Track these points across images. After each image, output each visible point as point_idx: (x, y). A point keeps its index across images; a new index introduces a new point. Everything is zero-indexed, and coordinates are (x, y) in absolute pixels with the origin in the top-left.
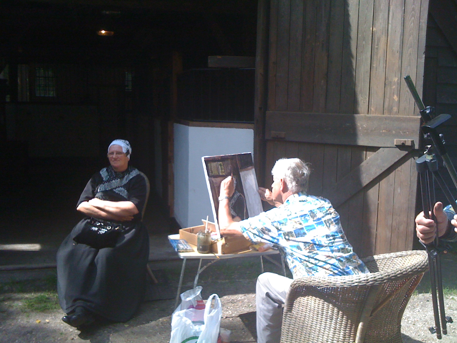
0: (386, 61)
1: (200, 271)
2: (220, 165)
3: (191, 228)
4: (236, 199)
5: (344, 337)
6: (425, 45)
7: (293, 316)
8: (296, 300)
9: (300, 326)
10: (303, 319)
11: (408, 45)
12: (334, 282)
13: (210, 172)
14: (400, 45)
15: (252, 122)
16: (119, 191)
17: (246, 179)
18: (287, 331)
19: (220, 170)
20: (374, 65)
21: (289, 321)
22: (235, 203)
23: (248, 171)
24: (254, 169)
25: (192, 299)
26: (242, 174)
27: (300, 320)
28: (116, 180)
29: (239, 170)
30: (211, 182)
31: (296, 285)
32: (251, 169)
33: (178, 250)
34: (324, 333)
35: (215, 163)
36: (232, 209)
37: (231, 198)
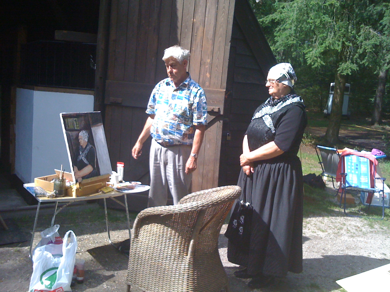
0: (202, 46)
1: (56, 213)
2: (75, 120)
3: (45, 177)
4: (88, 150)
5: (179, 253)
6: (231, 36)
7: (139, 241)
8: (142, 228)
9: (145, 248)
10: (147, 243)
11: (219, 35)
14: (213, 34)
15: (93, 89)
17: (97, 133)
18: (134, 253)
19: (75, 125)
20: (193, 49)
21: (136, 245)
22: (88, 153)
23: (98, 127)
24: (102, 126)
25: (51, 236)
26: (93, 129)
27: (145, 243)
29: (91, 126)
30: (68, 135)
31: (143, 215)
32: (100, 125)
33: (36, 195)
34: (164, 251)
35: (71, 119)
36: (85, 158)
37: (84, 149)
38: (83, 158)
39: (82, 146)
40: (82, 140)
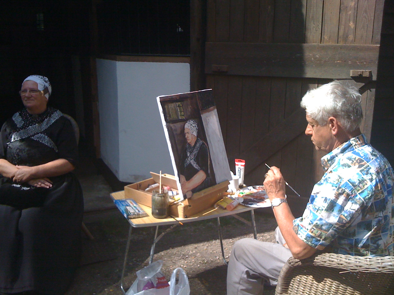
1: (156, 240)
2: (179, 106)
3: (138, 183)
4: (199, 149)
12: (367, 267)
13: (168, 116)
16: (38, 138)
17: (209, 122)
19: (179, 112)
22: (198, 154)
23: (209, 113)
24: (216, 110)
25: (152, 278)
26: (203, 116)
28: (33, 125)
29: (200, 112)
30: (170, 129)
32: (213, 110)
33: (127, 216)
35: (172, 104)
36: (195, 162)
37: (193, 147)
38: (192, 162)
39: (189, 144)
40: (190, 135)
